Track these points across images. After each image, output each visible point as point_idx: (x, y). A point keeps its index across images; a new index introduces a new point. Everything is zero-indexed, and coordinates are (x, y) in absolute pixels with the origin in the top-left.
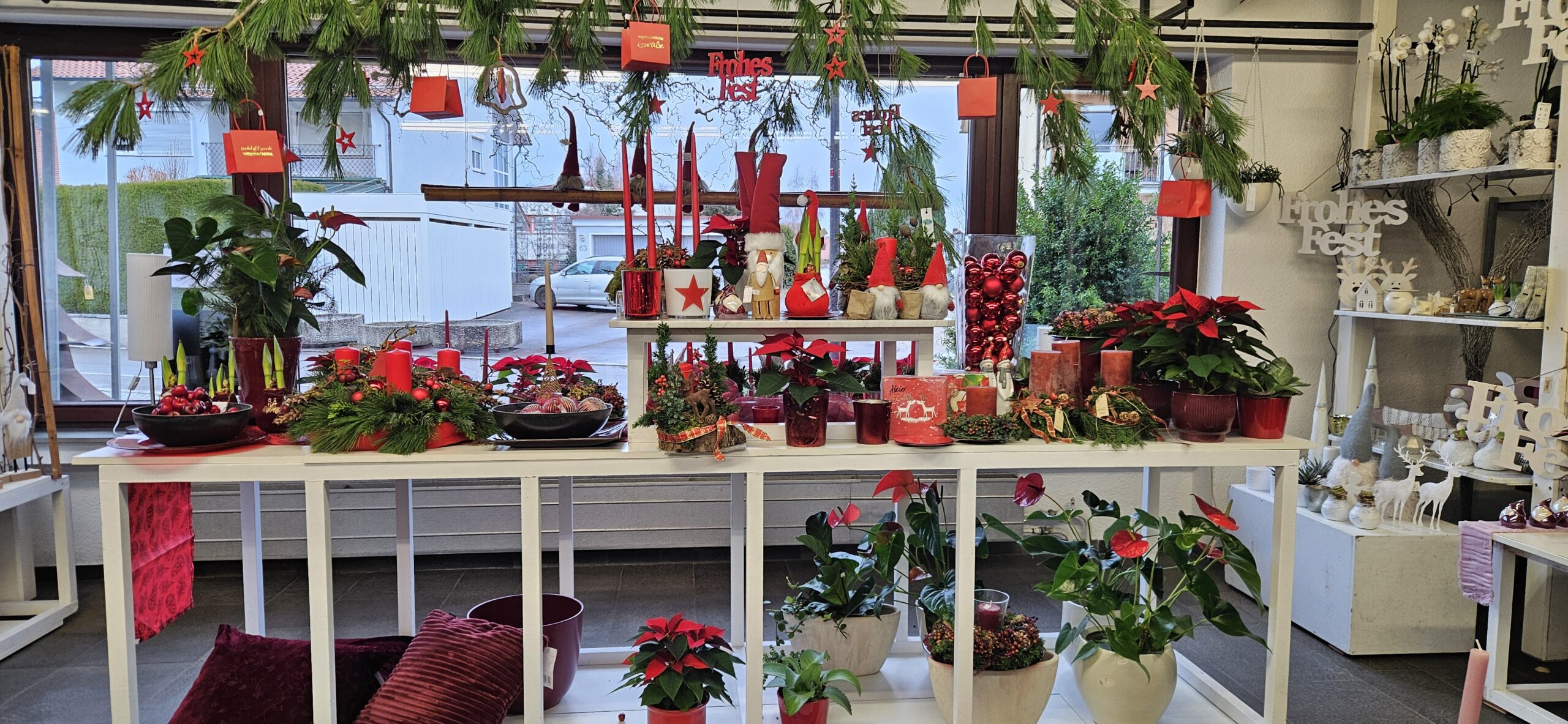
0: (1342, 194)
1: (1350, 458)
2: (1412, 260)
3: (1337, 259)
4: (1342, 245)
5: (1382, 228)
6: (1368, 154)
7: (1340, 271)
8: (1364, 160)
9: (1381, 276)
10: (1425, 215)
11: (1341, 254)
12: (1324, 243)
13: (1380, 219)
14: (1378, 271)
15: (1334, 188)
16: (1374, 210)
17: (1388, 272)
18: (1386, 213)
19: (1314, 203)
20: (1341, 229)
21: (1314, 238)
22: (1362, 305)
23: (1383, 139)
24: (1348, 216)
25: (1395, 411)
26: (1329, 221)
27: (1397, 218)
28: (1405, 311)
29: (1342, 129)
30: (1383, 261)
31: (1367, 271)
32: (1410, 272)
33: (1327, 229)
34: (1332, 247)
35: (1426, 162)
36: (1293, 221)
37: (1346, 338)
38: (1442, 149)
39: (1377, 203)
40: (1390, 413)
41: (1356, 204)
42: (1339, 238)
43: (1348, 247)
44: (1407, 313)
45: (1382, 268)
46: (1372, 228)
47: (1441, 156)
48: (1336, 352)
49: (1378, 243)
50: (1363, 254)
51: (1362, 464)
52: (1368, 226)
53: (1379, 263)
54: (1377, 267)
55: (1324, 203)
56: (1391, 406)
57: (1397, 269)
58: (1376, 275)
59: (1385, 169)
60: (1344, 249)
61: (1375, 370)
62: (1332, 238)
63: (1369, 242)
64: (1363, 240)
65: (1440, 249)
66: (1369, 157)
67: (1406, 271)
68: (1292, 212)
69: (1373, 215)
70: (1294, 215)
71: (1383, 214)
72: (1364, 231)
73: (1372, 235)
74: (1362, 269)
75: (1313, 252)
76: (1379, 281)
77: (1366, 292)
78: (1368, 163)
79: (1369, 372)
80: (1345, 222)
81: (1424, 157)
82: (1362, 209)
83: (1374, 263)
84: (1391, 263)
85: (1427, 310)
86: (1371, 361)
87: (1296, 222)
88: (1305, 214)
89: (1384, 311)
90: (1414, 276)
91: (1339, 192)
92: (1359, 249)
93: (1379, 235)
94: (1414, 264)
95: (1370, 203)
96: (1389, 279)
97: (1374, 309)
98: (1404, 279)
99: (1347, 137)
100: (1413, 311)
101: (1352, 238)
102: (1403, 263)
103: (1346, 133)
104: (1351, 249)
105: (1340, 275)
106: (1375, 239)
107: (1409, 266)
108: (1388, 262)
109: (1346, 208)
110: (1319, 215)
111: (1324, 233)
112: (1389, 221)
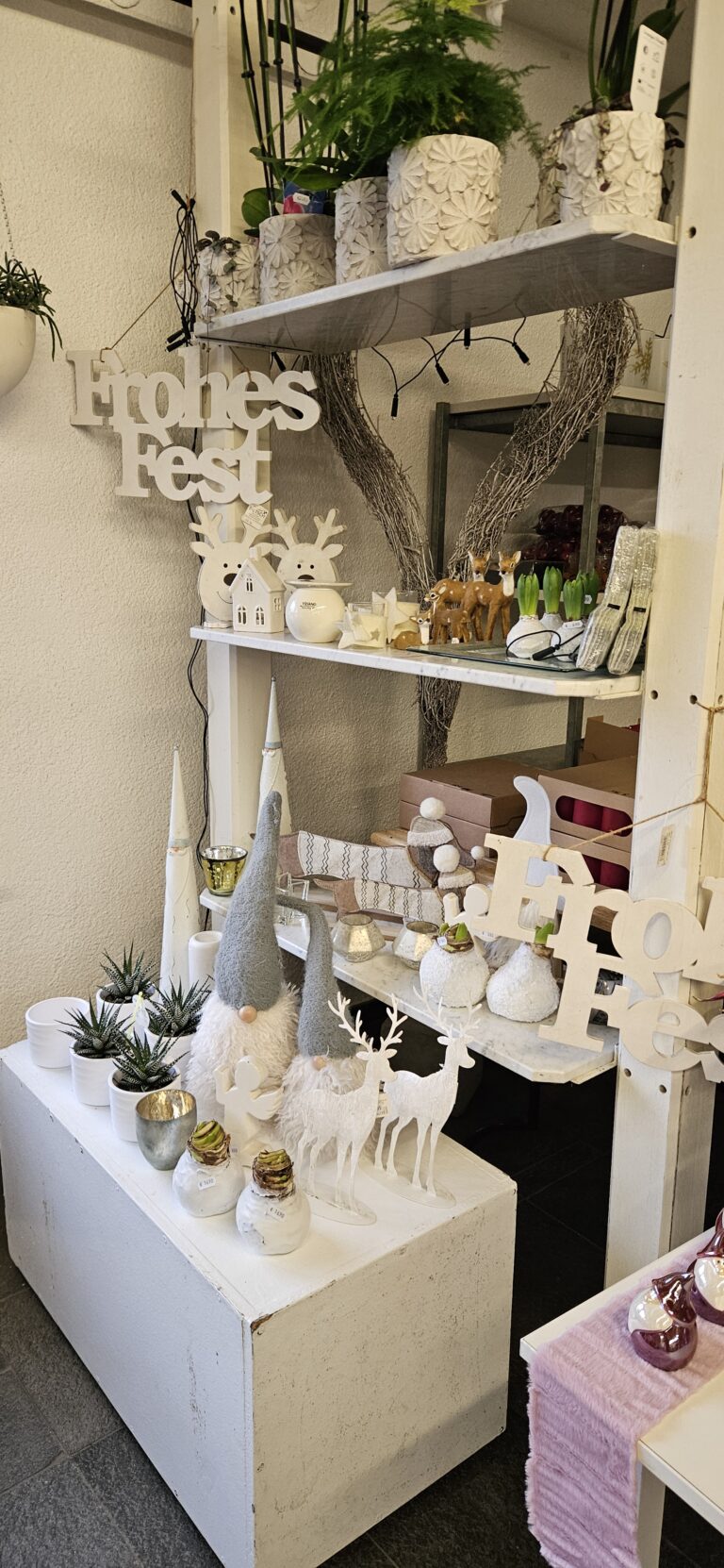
0: (188, 354)
1: (237, 1006)
2: (332, 514)
3: (191, 506)
4: (198, 478)
5: (271, 437)
6: (229, 246)
7: (198, 537)
8: (220, 263)
9: (277, 549)
10: (345, 423)
11: (196, 500)
12: (163, 471)
13: (266, 415)
14: (271, 538)
15: (174, 343)
16: (253, 396)
17: (290, 540)
18: (277, 403)
19: (136, 378)
20: (193, 440)
21: (143, 460)
22: (243, 618)
23: (257, 207)
24: (204, 412)
25: (319, 840)
26: (170, 421)
27: (299, 415)
28: (327, 635)
29: (175, 194)
30: (278, 514)
31: (249, 539)
32: (331, 540)
33: (166, 441)
34: (181, 481)
35: (354, 249)
36: (98, 420)
37: (222, 684)
38: (394, 199)
39: (259, 377)
40: (310, 847)
41: (215, 379)
42: (192, 464)
43: (210, 482)
44: (334, 641)
45: (277, 531)
46: (252, 438)
47: (392, 218)
48: (205, 712)
49: (267, 475)
50: (239, 498)
51: (262, 1016)
52: (245, 432)
53: (273, 521)
54: (269, 528)
55: (156, 377)
56: (314, 830)
57: (306, 534)
58: (266, 548)
59: (268, 281)
60: (202, 486)
61: (279, 751)
62: (178, 461)
63: (249, 471)
64: (237, 467)
65: (374, 493)
66: (231, 254)
67: (322, 538)
68: (97, 401)
69: (253, 408)
70: (102, 408)
71: (273, 405)
72: (237, 446)
73: (254, 455)
74: (240, 533)
75: (145, 493)
76: (273, 561)
77: (250, 587)
78: (231, 269)
79: (268, 756)
80: (200, 425)
81: (349, 236)
82: (230, 391)
83: (262, 520)
84: (293, 520)
85: (375, 635)
86: (271, 735)
87: (105, 421)
88: (121, 407)
89: (286, 633)
90: (336, 549)
91: (181, 350)
92: (232, 487)
93: (266, 456)
94: (336, 523)
95: (243, 379)
96: (295, 555)
97: (267, 627)
98: (319, 557)
99: (187, 216)
100: (346, 640)
101: (216, 461)
102: (316, 519)
103: (184, 206)
104: (216, 486)
105: (198, 547)
106: (260, 464)
107: (327, 526)
108: (288, 516)
109: (198, 391)
110: (148, 409)
111: (161, 449)
112: (285, 422)
